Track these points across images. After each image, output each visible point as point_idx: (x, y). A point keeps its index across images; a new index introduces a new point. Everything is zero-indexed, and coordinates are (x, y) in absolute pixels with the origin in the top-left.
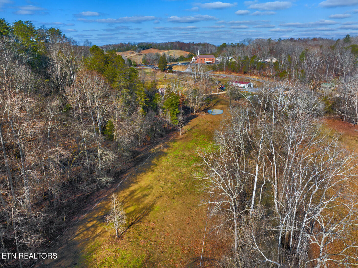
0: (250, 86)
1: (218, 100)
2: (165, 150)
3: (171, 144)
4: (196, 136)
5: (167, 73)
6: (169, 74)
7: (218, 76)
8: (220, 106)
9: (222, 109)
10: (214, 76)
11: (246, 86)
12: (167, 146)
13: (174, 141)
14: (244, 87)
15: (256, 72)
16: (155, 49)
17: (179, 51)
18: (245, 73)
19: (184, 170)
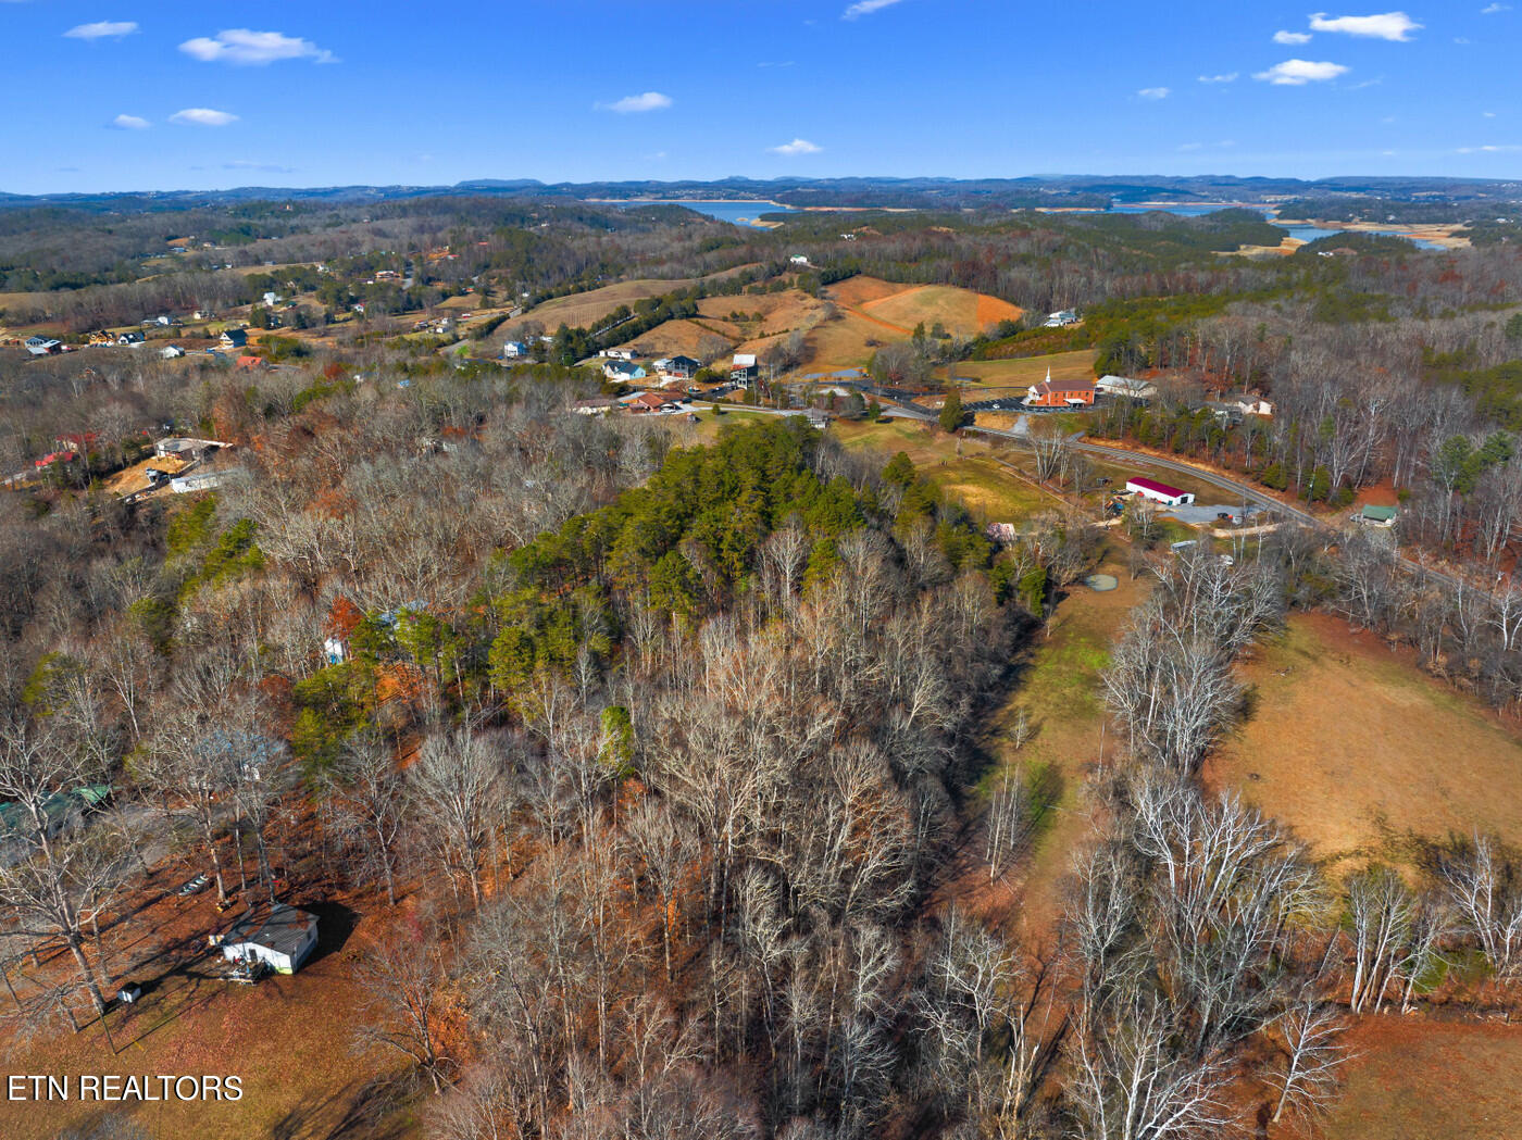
0: (1184, 500)
1: (1105, 546)
2: (1031, 661)
3: (1036, 651)
4: (1073, 639)
5: (962, 437)
6: (968, 440)
7: (1103, 456)
8: (1112, 567)
9: (1115, 575)
10: (1091, 453)
11: (1176, 500)
12: (1032, 655)
13: (1039, 646)
14: (1170, 503)
15: (1206, 453)
16: (874, 277)
17: (960, 292)
18: (1177, 452)
19: (1067, 691)
